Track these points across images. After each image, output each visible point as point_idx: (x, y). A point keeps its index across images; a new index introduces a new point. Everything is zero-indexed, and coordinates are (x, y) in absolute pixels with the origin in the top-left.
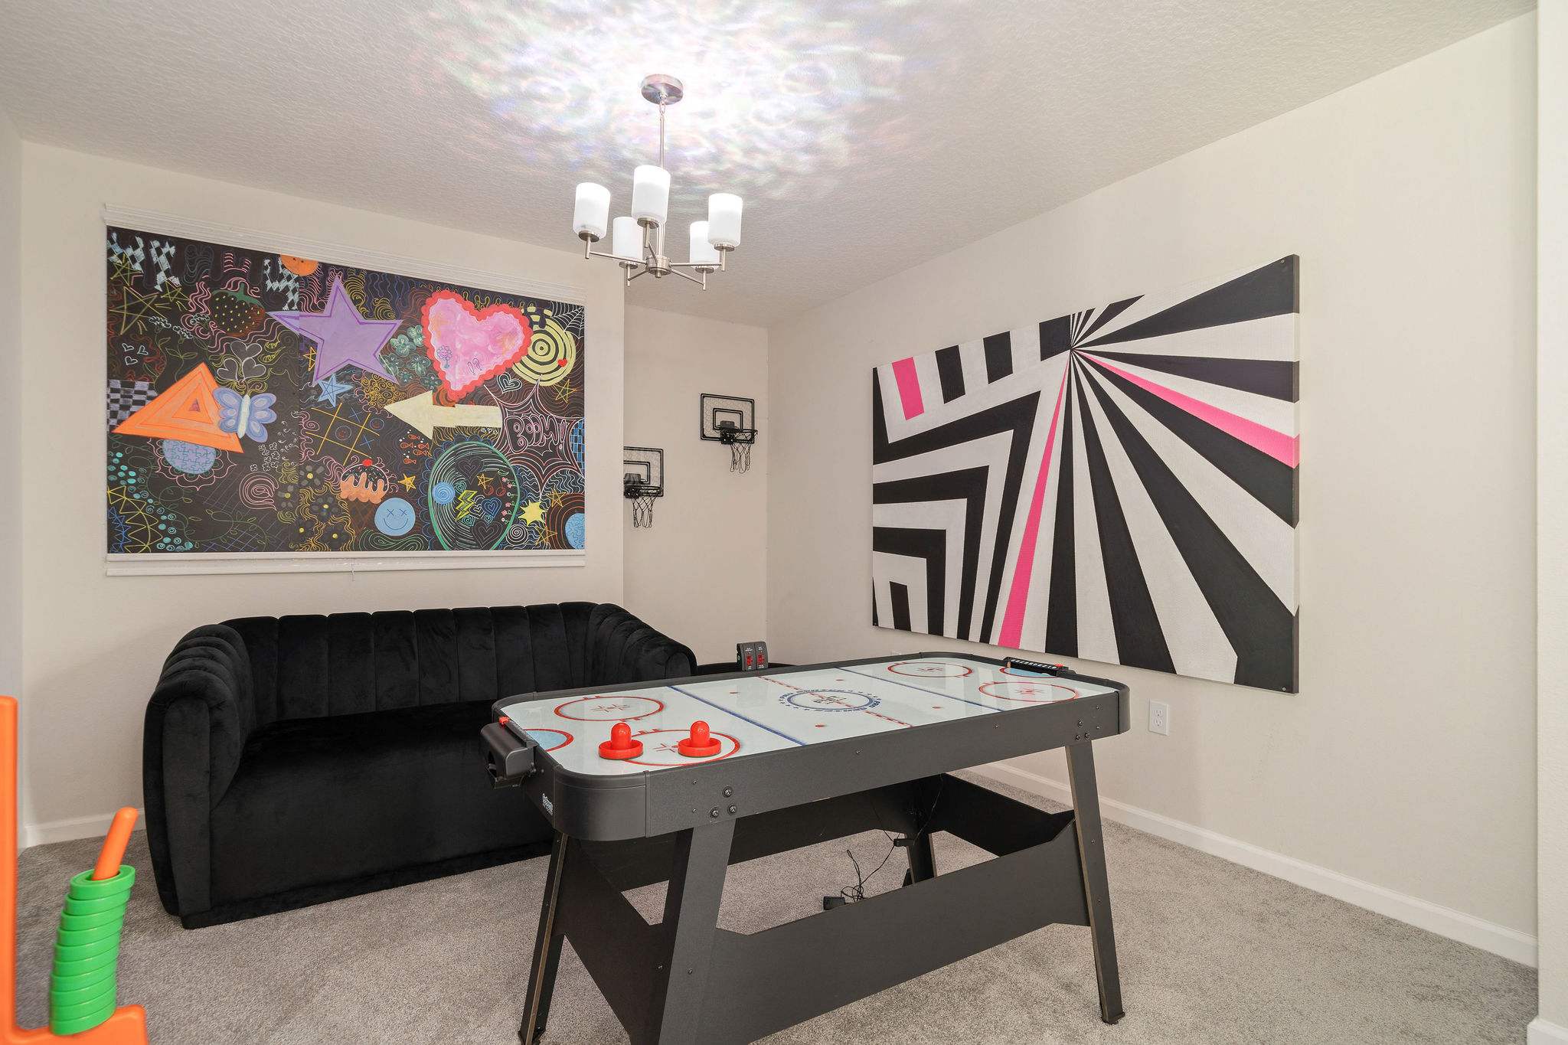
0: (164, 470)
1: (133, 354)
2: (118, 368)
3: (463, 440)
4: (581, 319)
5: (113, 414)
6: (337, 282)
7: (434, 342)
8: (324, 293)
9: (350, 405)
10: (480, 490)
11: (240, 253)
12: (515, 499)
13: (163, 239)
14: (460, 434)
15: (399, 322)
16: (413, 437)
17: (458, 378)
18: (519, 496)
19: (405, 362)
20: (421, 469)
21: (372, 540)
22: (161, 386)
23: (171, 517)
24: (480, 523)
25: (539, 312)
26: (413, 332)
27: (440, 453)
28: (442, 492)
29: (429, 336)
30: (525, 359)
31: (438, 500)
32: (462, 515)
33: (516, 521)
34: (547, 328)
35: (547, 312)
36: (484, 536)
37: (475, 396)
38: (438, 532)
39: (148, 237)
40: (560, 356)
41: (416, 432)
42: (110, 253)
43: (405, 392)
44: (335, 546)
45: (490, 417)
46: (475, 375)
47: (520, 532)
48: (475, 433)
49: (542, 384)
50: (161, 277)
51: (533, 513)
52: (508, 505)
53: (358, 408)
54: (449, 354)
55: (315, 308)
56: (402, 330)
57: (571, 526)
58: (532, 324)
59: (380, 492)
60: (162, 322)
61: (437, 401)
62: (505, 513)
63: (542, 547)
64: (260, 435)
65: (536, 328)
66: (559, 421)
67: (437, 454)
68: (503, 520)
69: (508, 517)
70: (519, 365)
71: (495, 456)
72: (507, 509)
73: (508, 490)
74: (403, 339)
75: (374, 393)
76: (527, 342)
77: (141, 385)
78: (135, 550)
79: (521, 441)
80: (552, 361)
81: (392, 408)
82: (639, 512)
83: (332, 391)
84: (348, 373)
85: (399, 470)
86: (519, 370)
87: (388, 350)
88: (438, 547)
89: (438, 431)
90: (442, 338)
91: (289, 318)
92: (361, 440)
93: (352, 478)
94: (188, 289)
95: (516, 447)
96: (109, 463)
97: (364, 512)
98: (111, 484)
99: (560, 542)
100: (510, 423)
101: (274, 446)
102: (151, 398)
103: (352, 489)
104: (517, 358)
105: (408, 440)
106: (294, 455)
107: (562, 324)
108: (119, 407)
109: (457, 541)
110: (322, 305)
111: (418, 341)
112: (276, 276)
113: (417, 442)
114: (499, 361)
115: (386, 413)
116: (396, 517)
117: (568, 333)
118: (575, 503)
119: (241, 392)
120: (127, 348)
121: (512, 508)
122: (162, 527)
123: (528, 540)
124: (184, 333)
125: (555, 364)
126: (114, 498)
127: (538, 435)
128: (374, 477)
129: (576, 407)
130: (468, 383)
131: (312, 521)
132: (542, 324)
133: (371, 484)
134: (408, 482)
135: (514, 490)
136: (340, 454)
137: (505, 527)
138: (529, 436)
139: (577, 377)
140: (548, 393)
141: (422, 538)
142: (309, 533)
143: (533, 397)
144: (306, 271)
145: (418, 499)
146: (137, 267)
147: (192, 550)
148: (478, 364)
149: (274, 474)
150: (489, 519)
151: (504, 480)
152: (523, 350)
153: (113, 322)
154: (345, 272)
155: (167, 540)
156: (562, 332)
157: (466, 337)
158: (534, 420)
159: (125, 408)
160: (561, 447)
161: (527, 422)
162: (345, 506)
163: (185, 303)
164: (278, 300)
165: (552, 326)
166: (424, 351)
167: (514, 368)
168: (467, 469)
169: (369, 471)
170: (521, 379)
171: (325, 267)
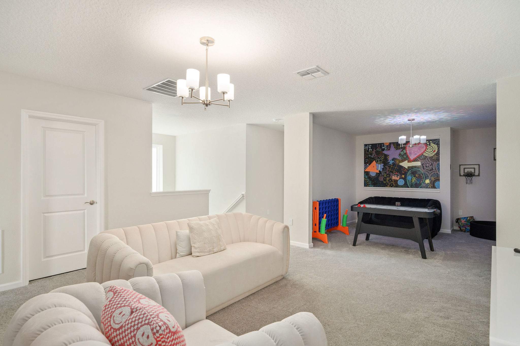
0: (370, 176)
1: (367, 160)
2: (365, 163)
3: (413, 168)
4: (439, 142)
5: (365, 169)
6: (392, 145)
7: (408, 152)
8: (390, 147)
9: (394, 164)
10: (416, 177)
11: (379, 144)
12: (423, 179)
13: (370, 144)
14: (412, 167)
15: (402, 149)
16: (404, 169)
17: (412, 157)
18: (424, 178)
19: (402, 156)
20: (405, 174)
21: (397, 186)
22: (370, 165)
23: (371, 182)
24: (416, 183)
25: (429, 142)
26: (404, 151)
27: (409, 171)
28: (409, 178)
29: (407, 151)
30: (426, 152)
31: (408, 179)
32: (413, 182)
33: (424, 183)
34: (431, 145)
35: (431, 142)
36: (417, 186)
37: (415, 160)
38: (408, 185)
39: (368, 145)
40: (434, 150)
41: (404, 168)
42: (364, 148)
43: (403, 161)
44: (392, 187)
45: (418, 164)
46: (415, 156)
47: (424, 185)
48: (415, 167)
49: (429, 156)
50: (370, 150)
51: (427, 181)
52: (422, 180)
53: (395, 164)
54: (410, 153)
55: (389, 150)
56: (402, 151)
57: (436, 184)
58: (427, 145)
59: (399, 178)
60: (370, 156)
61: (408, 162)
62: (421, 181)
63: (429, 188)
64: (381, 170)
65: (428, 145)
66: (433, 163)
67: (408, 171)
68: (421, 183)
69: (422, 182)
70: (424, 153)
71: (419, 171)
72: (422, 181)
73: (422, 177)
74: (402, 152)
75: (398, 162)
76: (426, 148)
77: (368, 164)
78: (367, 187)
79: (425, 168)
80: (432, 151)
81: (401, 164)
82: (467, 180)
83: (391, 162)
84: (394, 159)
85: (401, 174)
86: (425, 154)
87: (400, 154)
88: (408, 187)
89: (408, 167)
90: (409, 151)
91: (385, 152)
92: (396, 170)
93: (394, 176)
94: (373, 150)
95: (424, 169)
96: (364, 175)
97: (396, 181)
98: (364, 178)
99: (434, 187)
100: (422, 164)
101: (383, 172)
102: (369, 166)
103: (394, 178)
104: (424, 152)
105: (403, 169)
106: (386, 173)
107: (434, 143)
108: (365, 168)
109: (412, 186)
110: (390, 149)
111: (405, 152)
112: (384, 146)
113: (405, 169)
114: (420, 153)
115: (399, 165)
116: (401, 182)
117: (436, 145)
118: (438, 179)
119: (379, 164)
120: (366, 160)
121: (423, 181)
122: (370, 183)
123: (427, 187)
124: (372, 157)
125: (433, 152)
126: (365, 180)
127: (429, 166)
128: (398, 175)
129: (438, 160)
130: (414, 158)
131: (388, 183)
132: (430, 144)
133: (397, 177)
134: (403, 176)
135: (423, 177)
136: (392, 172)
137: (421, 184)
138: (427, 167)
139: (438, 154)
140: (431, 158)
141: (406, 186)
142: (388, 185)
143: (428, 159)
144: (388, 144)
145: (405, 179)
146: (367, 149)
147: (373, 187)
148: (416, 154)
149: (383, 176)
150: (418, 182)
151: (421, 175)
152: (425, 150)
153: (365, 156)
154: (393, 143)
155: (370, 185)
156: (434, 145)
157: (414, 150)
158: (428, 163)
159: (366, 168)
160: (434, 168)
161: (426, 164)
162: (393, 180)
163: (372, 152)
164: (383, 150)
165: (432, 144)
166: (406, 154)
167: (423, 154)
168: (414, 173)
169: (397, 174)
170: (425, 156)
171: (390, 143)
